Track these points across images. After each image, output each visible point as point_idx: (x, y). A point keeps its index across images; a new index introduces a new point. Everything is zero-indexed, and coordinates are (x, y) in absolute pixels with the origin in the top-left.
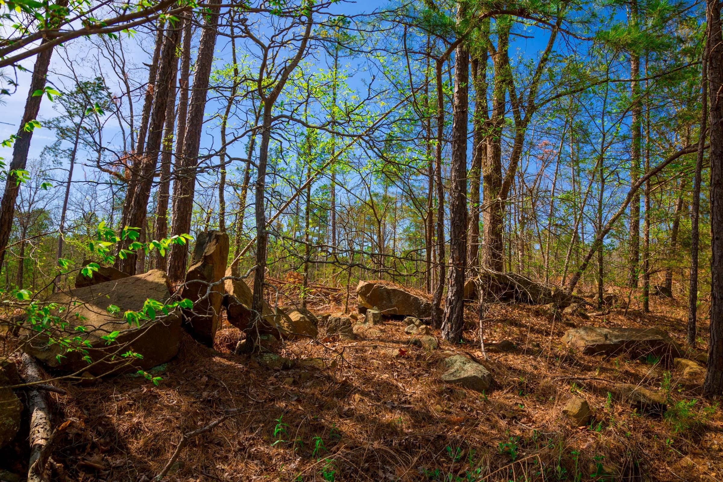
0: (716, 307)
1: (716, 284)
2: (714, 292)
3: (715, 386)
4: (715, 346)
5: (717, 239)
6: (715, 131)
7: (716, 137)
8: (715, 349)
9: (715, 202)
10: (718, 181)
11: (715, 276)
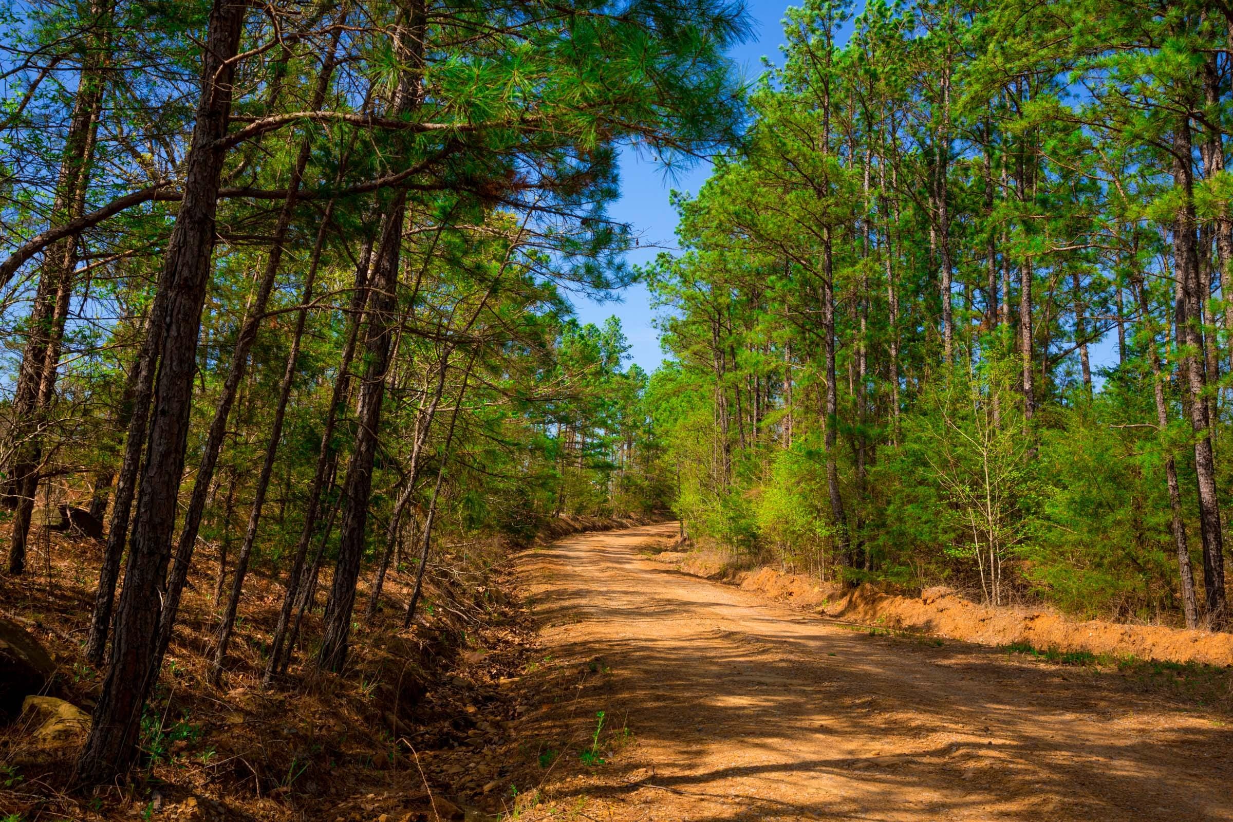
0: (136, 572)
1: (144, 518)
2: (138, 536)
3: (104, 763)
4: (119, 666)
5: (163, 413)
6: (199, 163)
7: (199, 177)
8: (117, 673)
9: (174, 327)
10: (186, 279)
11: (146, 499)
